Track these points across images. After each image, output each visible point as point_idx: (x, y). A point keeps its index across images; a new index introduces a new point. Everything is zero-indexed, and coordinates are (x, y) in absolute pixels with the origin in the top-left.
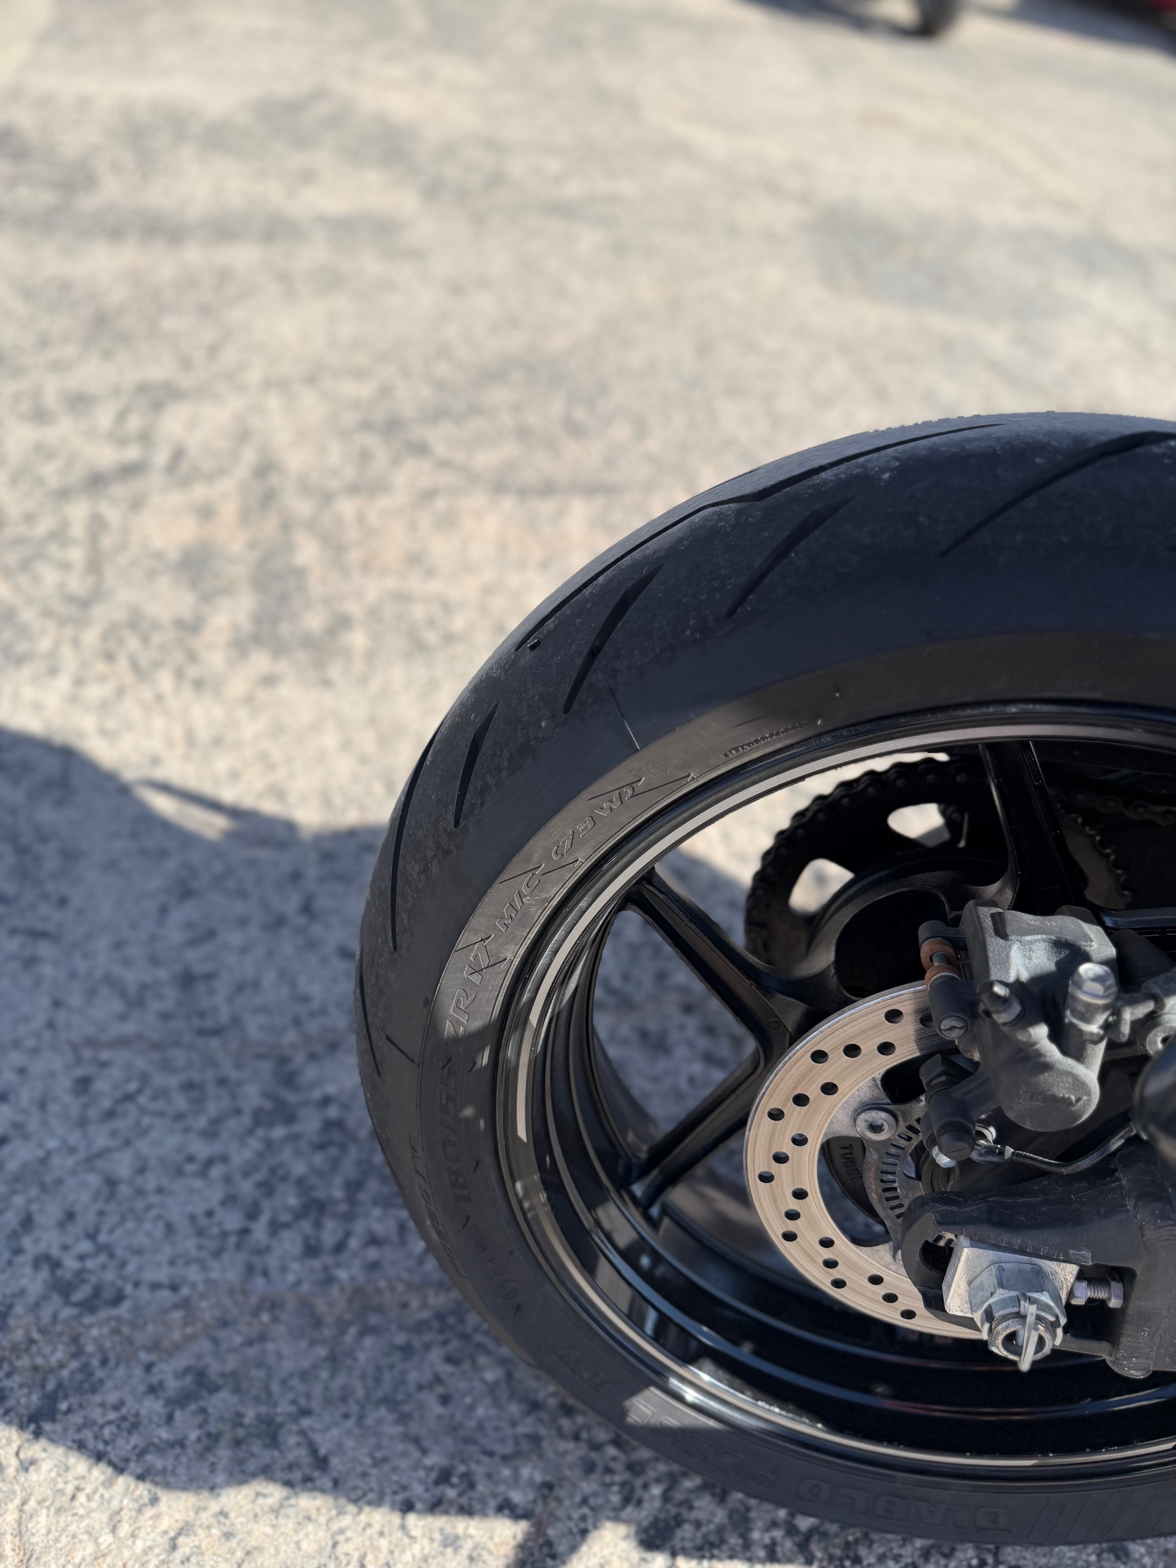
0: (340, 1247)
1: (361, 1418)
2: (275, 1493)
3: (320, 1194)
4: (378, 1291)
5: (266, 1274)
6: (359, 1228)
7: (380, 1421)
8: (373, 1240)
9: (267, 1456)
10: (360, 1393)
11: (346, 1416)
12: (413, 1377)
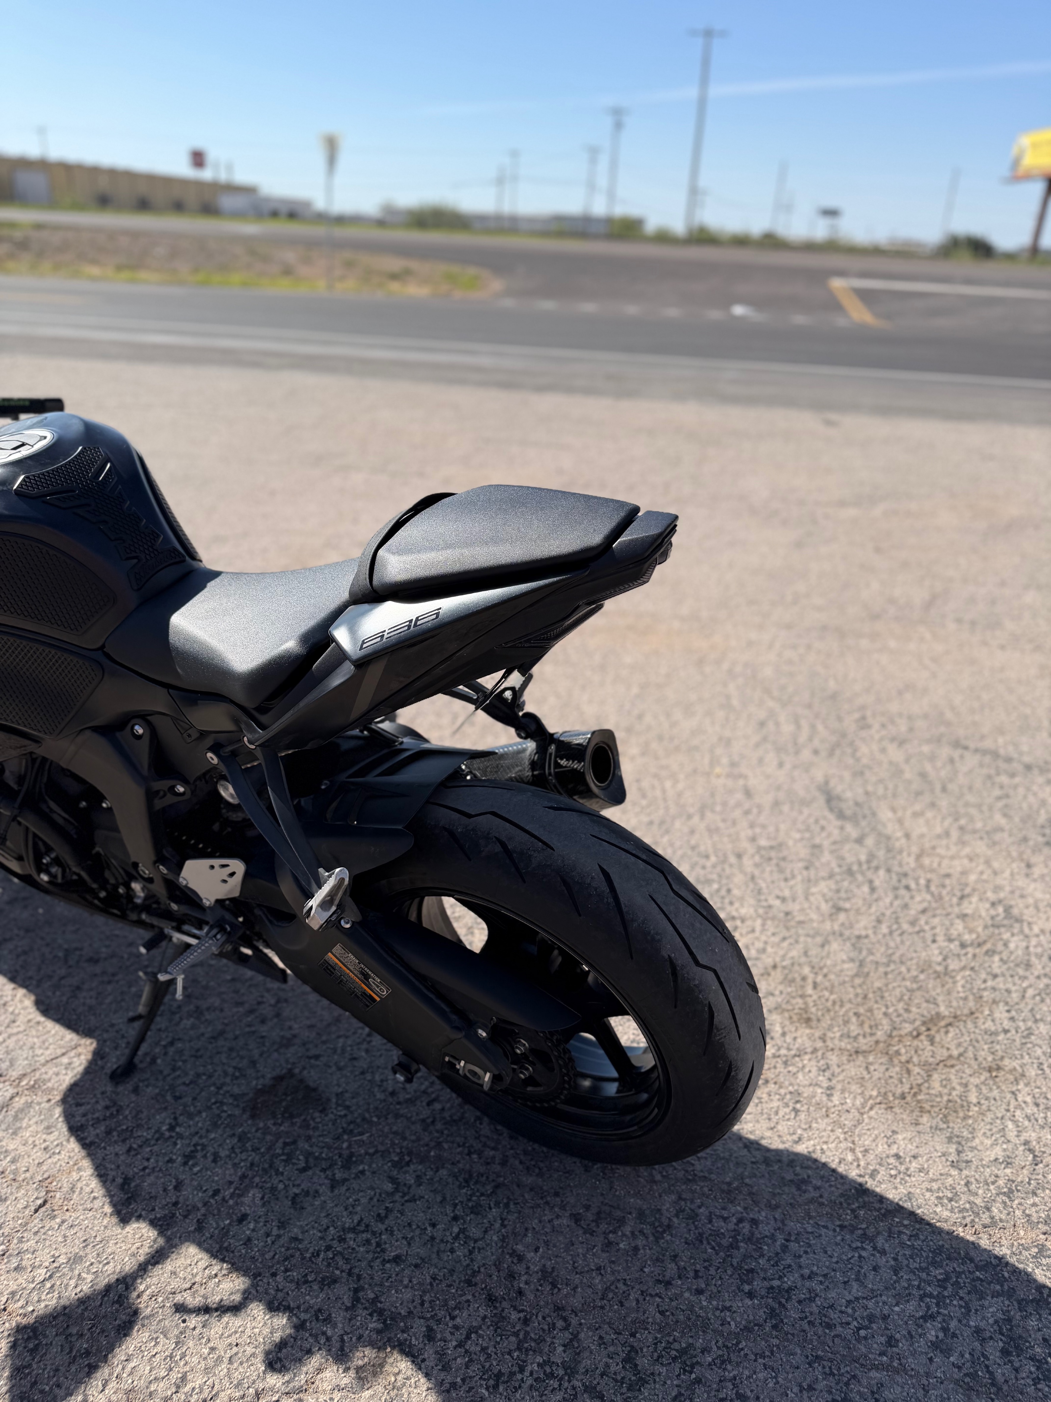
0: (740, 1221)
1: (731, 1156)
2: (764, 1142)
3: (752, 1247)
4: (723, 1199)
5: (775, 1219)
6: (731, 1226)
7: (723, 1152)
8: (725, 1219)
9: (768, 1155)
10: (731, 1165)
11: (736, 1158)
12: (709, 1163)
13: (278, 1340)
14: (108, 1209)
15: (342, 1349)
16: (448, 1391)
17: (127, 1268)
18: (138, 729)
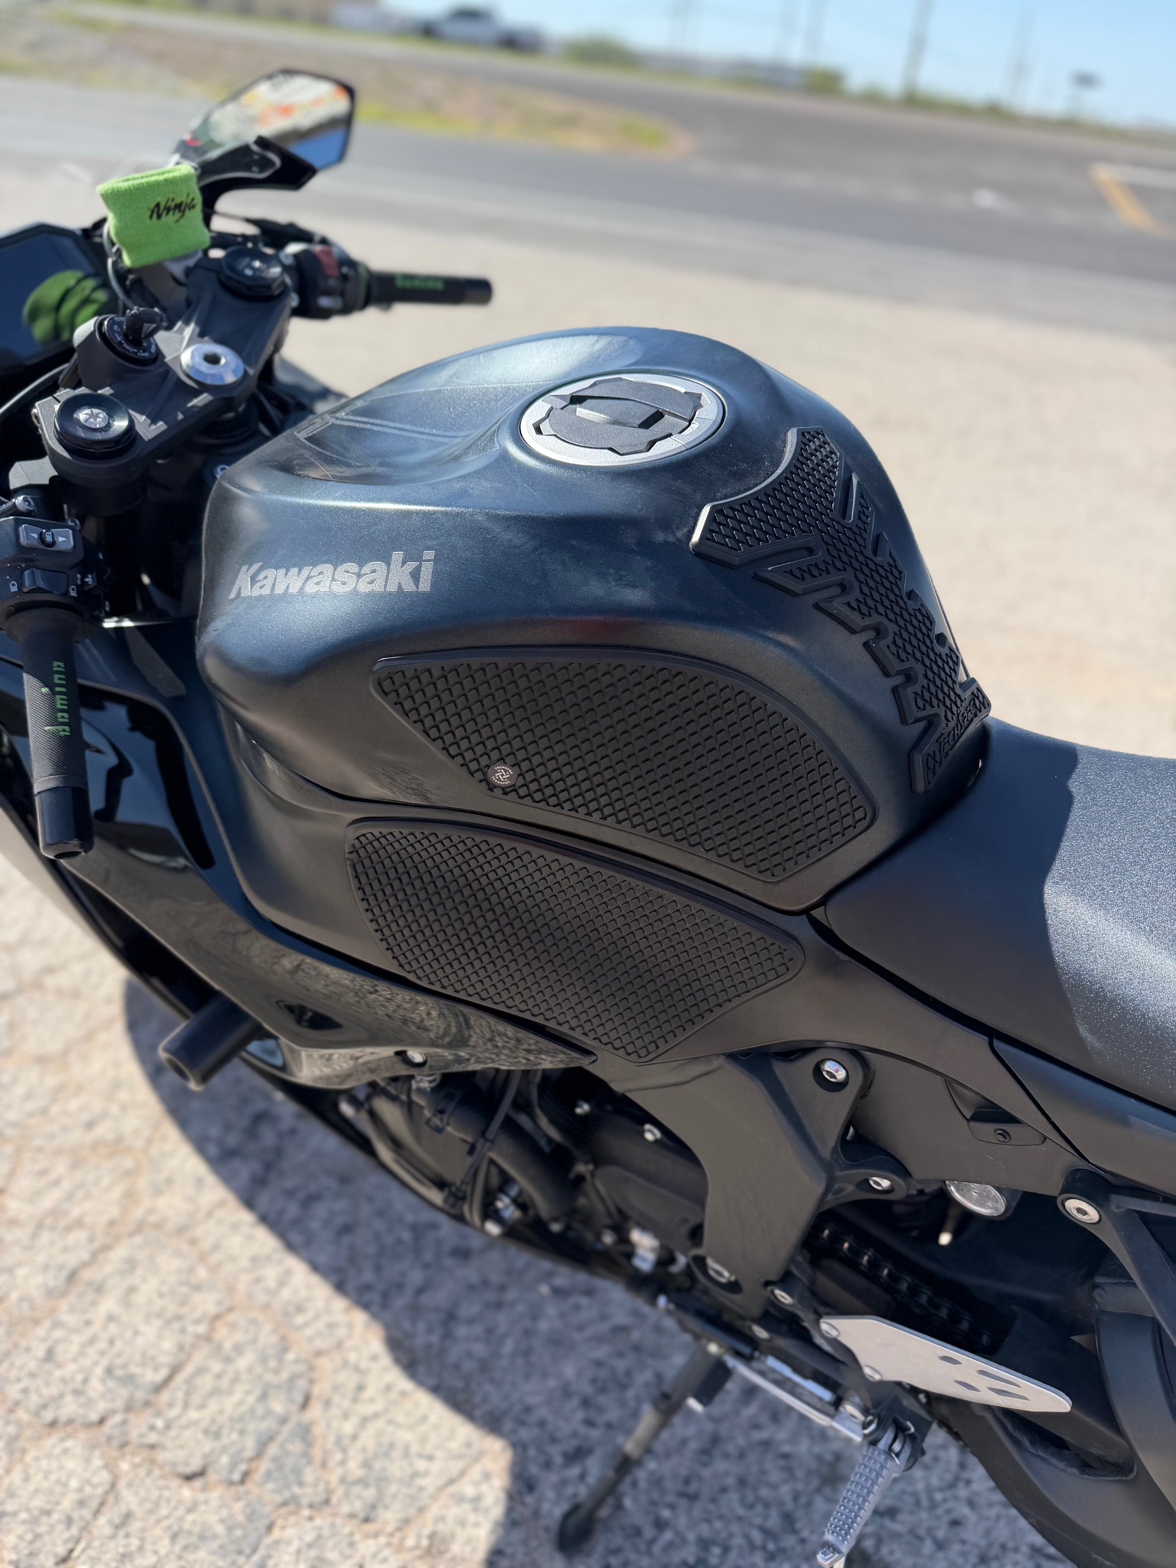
18: (835, 1070)
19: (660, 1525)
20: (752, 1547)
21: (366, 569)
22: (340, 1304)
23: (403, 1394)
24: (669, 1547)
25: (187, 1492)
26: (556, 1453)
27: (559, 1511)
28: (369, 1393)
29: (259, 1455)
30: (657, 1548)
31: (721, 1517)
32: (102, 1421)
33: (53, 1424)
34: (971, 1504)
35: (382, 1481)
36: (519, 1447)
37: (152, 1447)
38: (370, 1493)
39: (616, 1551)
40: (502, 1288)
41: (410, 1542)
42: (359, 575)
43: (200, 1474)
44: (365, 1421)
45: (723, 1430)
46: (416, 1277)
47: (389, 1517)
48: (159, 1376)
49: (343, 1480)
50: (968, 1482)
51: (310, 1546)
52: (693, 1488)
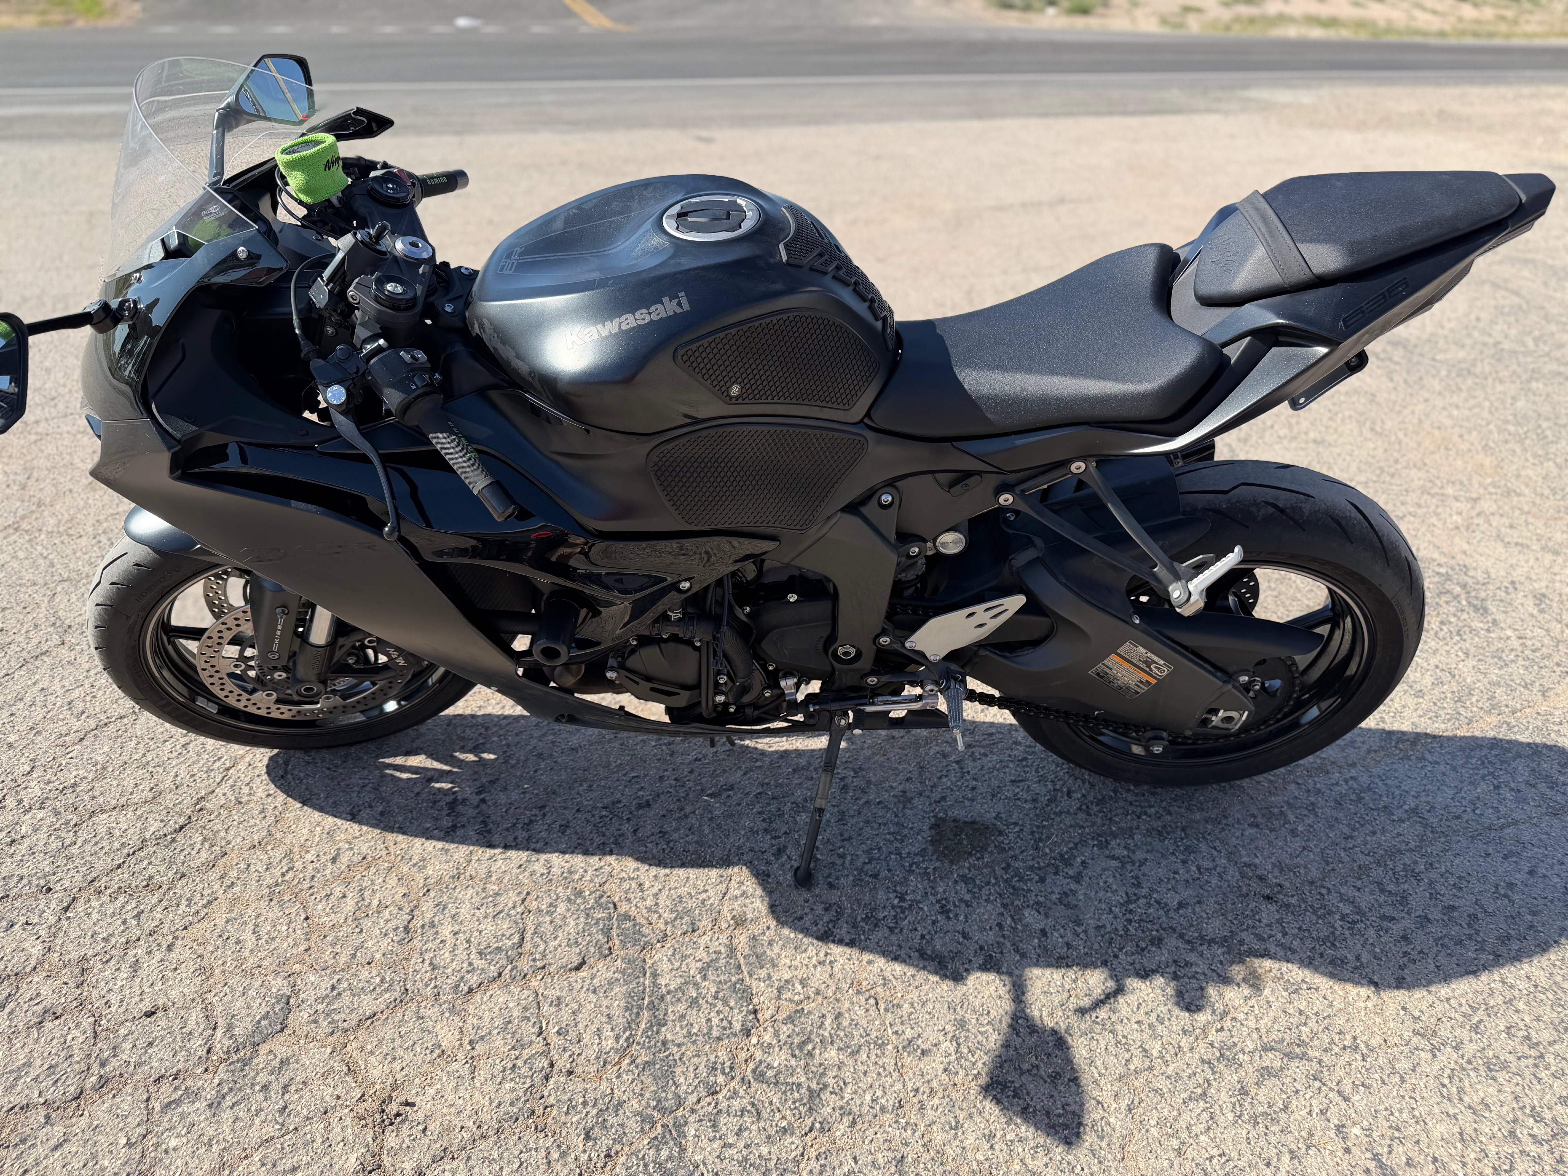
13: (1173, 993)
14: (934, 978)
15: (1219, 975)
16: (1310, 963)
17: (1008, 1008)
18: (886, 498)
19: (842, 856)
20: (891, 842)
21: (652, 309)
22: (594, 860)
23: (667, 875)
24: (852, 862)
25: (582, 974)
26: (768, 856)
27: (789, 876)
28: (647, 884)
29: (609, 939)
30: (847, 864)
31: (868, 839)
32: (500, 975)
33: (470, 990)
34: (975, 779)
35: (688, 912)
36: (749, 864)
37: (544, 967)
38: (686, 919)
39: (829, 876)
40: (681, 809)
41: (724, 925)
42: (650, 314)
43: (583, 963)
44: (656, 895)
45: (843, 807)
46: (627, 827)
47: (705, 923)
48: (516, 939)
49: (666, 923)
50: (968, 772)
51: (673, 954)
52: (846, 835)
